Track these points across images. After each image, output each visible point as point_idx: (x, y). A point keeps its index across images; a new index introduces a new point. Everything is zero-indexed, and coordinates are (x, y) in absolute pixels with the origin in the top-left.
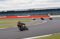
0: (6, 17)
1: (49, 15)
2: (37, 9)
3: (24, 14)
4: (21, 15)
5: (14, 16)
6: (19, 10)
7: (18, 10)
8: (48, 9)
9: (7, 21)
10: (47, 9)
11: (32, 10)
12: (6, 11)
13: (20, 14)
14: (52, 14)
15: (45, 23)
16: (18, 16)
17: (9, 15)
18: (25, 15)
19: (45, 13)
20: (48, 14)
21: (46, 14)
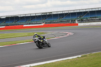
0: (4, 27)
1: (77, 22)
2: (56, 13)
3: (35, 21)
4: (29, 24)
5: (19, 24)
6: (27, 15)
7: (25, 15)
8: (75, 11)
9: (6, 34)
10: (73, 12)
11: (48, 14)
12: (5, 17)
13: (27, 22)
14: (82, 21)
15: (70, 36)
16: (24, 26)
17: (9, 23)
18: (37, 24)
19: (70, 18)
20: (75, 20)
21: (72, 21)
